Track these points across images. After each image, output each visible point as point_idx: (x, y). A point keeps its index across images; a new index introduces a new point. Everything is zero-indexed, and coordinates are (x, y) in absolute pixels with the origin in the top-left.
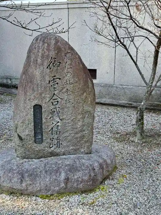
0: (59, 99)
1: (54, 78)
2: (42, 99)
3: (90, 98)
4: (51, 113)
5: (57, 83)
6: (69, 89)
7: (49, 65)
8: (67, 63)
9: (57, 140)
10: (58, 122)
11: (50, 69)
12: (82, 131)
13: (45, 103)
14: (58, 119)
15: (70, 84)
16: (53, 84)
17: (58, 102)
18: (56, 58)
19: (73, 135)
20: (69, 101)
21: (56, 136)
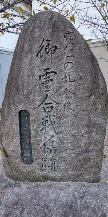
0: (54, 103)
1: (46, 72)
2: (30, 103)
3: (101, 104)
4: (42, 123)
5: (52, 80)
6: (69, 89)
7: (39, 52)
8: (67, 48)
9: (51, 160)
10: (53, 136)
11: (41, 57)
12: (87, 151)
13: (35, 108)
14: (52, 133)
15: (71, 82)
16: (45, 80)
17: (52, 107)
18: (50, 41)
19: (74, 155)
20: (69, 107)
21: (50, 156)
